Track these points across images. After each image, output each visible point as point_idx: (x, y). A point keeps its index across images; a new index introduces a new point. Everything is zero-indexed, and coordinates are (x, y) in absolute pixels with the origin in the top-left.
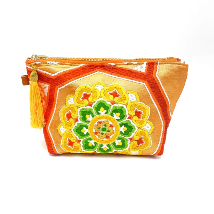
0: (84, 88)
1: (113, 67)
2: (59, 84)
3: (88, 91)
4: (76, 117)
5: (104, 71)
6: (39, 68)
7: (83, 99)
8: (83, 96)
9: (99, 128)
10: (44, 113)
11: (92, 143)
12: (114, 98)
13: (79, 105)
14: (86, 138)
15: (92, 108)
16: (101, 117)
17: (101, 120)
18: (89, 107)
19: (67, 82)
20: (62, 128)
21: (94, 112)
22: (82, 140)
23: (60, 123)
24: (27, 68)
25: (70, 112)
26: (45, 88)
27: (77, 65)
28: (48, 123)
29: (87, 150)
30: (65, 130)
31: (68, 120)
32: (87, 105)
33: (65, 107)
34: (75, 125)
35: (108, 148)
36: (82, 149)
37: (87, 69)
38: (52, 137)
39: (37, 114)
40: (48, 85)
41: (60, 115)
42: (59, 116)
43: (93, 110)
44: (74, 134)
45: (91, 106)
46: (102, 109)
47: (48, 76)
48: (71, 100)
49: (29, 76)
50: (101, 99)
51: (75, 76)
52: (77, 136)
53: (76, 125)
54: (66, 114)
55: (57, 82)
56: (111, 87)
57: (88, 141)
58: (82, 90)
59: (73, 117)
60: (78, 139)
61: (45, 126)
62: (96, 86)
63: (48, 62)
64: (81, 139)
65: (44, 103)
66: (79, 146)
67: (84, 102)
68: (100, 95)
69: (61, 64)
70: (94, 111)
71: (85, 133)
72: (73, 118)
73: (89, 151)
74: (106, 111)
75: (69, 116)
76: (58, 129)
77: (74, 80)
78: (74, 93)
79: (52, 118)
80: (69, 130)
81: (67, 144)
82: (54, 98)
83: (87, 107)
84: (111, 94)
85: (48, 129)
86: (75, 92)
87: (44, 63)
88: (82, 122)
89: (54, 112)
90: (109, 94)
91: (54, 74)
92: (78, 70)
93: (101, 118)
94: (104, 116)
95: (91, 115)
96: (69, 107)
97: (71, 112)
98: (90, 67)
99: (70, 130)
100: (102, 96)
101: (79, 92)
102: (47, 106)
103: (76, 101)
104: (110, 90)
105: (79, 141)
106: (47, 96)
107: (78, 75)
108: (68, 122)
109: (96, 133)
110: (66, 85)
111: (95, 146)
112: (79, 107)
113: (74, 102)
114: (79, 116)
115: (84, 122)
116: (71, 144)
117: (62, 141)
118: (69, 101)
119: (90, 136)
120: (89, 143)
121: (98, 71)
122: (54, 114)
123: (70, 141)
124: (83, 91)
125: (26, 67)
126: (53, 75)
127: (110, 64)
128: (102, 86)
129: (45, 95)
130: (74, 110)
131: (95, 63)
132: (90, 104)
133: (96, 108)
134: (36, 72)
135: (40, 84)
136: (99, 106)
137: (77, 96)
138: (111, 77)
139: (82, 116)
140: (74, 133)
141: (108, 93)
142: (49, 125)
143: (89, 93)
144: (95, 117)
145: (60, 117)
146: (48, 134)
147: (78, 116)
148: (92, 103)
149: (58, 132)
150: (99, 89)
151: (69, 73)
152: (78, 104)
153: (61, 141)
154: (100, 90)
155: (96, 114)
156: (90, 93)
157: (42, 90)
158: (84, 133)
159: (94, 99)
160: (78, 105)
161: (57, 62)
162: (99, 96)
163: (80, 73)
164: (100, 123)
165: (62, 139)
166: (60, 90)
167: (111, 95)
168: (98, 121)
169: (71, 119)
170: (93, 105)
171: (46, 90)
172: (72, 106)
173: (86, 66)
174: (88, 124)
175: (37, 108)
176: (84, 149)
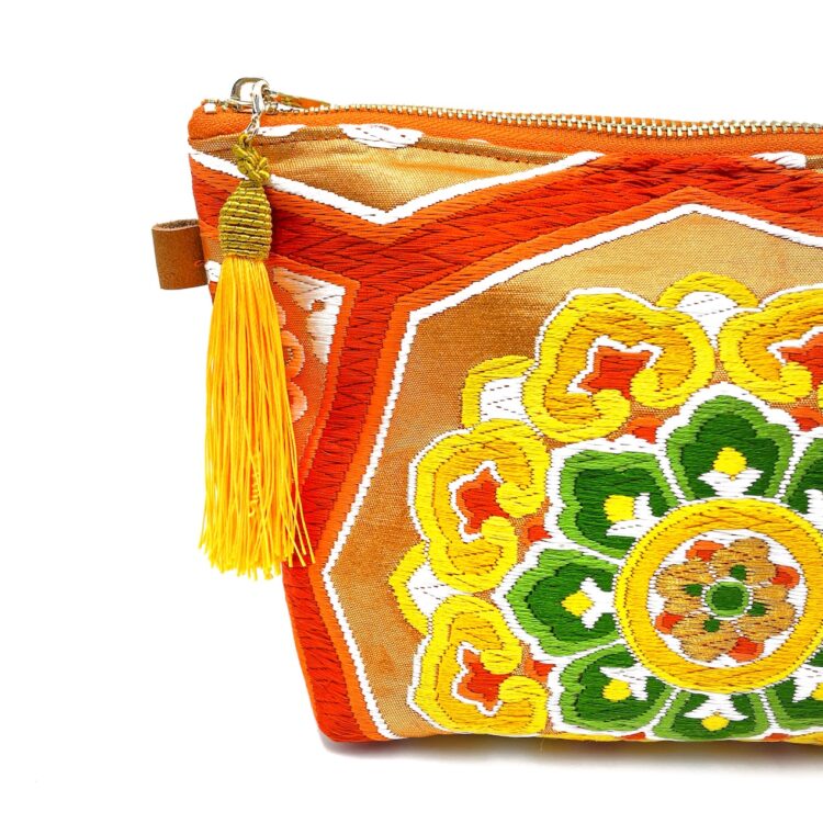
0: (604, 309)
1: (793, 178)
2: (426, 278)
3: (631, 335)
4: (532, 510)
5: (733, 201)
6: (282, 166)
7: (594, 384)
8: (590, 369)
9: (693, 590)
10: (300, 475)
11: (629, 684)
12: (815, 387)
13: (561, 425)
14: (592, 651)
15: (657, 449)
16: (717, 513)
17: (713, 536)
18: (631, 444)
19: (480, 266)
20: (423, 576)
21: (672, 480)
22: (562, 662)
23: (407, 546)
24: (196, 167)
25: (487, 470)
26: (319, 305)
27: (544, 161)
28: (322, 543)
29: (589, 727)
30: (444, 592)
31: (475, 526)
32: (621, 431)
33: (457, 441)
34: (521, 559)
35: (739, 717)
36: (557, 719)
37: (612, 186)
38: (348, 636)
39: (252, 481)
40: (341, 291)
41: (411, 491)
42: (405, 495)
43: (665, 464)
44: (514, 623)
45: (652, 439)
46: (730, 459)
47: (343, 227)
48: (505, 393)
49: (205, 227)
50: (723, 389)
51: (536, 231)
52: (531, 640)
53: (531, 559)
54: (454, 486)
55: (412, 269)
56: (794, 307)
57: (605, 670)
58: (585, 327)
59: (506, 510)
60: (539, 655)
61: (307, 558)
62: (689, 299)
63: (349, 129)
64: (556, 655)
65: (302, 408)
66: (539, 702)
67: (599, 404)
68: (718, 362)
69: (436, 148)
70: (669, 474)
71: (589, 621)
72: (507, 516)
73: (599, 729)
74: (753, 475)
75: (480, 502)
76: (394, 581)
77: (529, 256)
78: (531, 344)
79: (355, 510)
80: (474, 595)
81: (455, 687)
82: (380, 376)
83: (618, 441)
84: (792, 355)
85: (327, 578)
86: (539, 339)
87: (319, 136)
88: (576, 547)
89: (370, 471)
90: (778, 355)
91: (386, 208)
92: (551, 189)
93: (717, 520)
94: (742, 508)
95: (644, 499)
96: (487, 438)
97: (493, 473)
98: (631, 177)
99: (485, 594)
100: (727, 366)
101: (564, 336)
102: (323, 425)
103: (539, 399)
104: (783, 326)
105: (541, 671)
106: (325, 360)
107: (556, 226)
108: (467, 538)
109: (668, 622)
110: (477, 288)
111: (651, 701)
112: (562, 444)
113: (521, 409)
114: (557, 505)
115: (589, 543)
116: (483, 684)
117: (423, 661)
118: (486, 397)
119: (621, 641)
120: (607, 680)
121: (687, 201)
122: (366, 482)
123: (475, 666)
124: (597, 333)
125: (192, 161)
126: (382, 218)
127: (769, 157)
128: (730, 303)
129: (311, 358)
130: (520, 460)
131: (665, 146)
132: (641, 421)
133: (683, 449)
134: (262, 197)
135: (286, 278)
136: (709, 436)
137: (548, 367)
138: (785, 243)
139: (576, 507)
140: (511, 617)
141: (773, 348)
142: (334, 555)
143: (636, 350)
144: (673, 516)
145: (410, 502)
146: (323, 612)
147: (547, 504)
148: (652, 413)
149: (393, 601)
150: (704, 321)
151: (497, 204)
152: (554, 423)
153: (411, 664)
154: (712, 325)
155: (679, 494)
156: (644, 346)
157: (296, 319)
158: (579, 619)
159: (674, 392)
160: (551, 425)
161: (414, 135)
162: (705, 366)
163: (571, 209)
164: (704, 552)
165: (421, 649)
166: (424, 321)
167: (793, 365)
168: (691, 543)
169: (493, 525)
170: (663, 433)
171: (325, 325)
172: (507, 435)
173: (605, 168)
174: (620, 563)
175: (256, 439)
176: (565, 720)
